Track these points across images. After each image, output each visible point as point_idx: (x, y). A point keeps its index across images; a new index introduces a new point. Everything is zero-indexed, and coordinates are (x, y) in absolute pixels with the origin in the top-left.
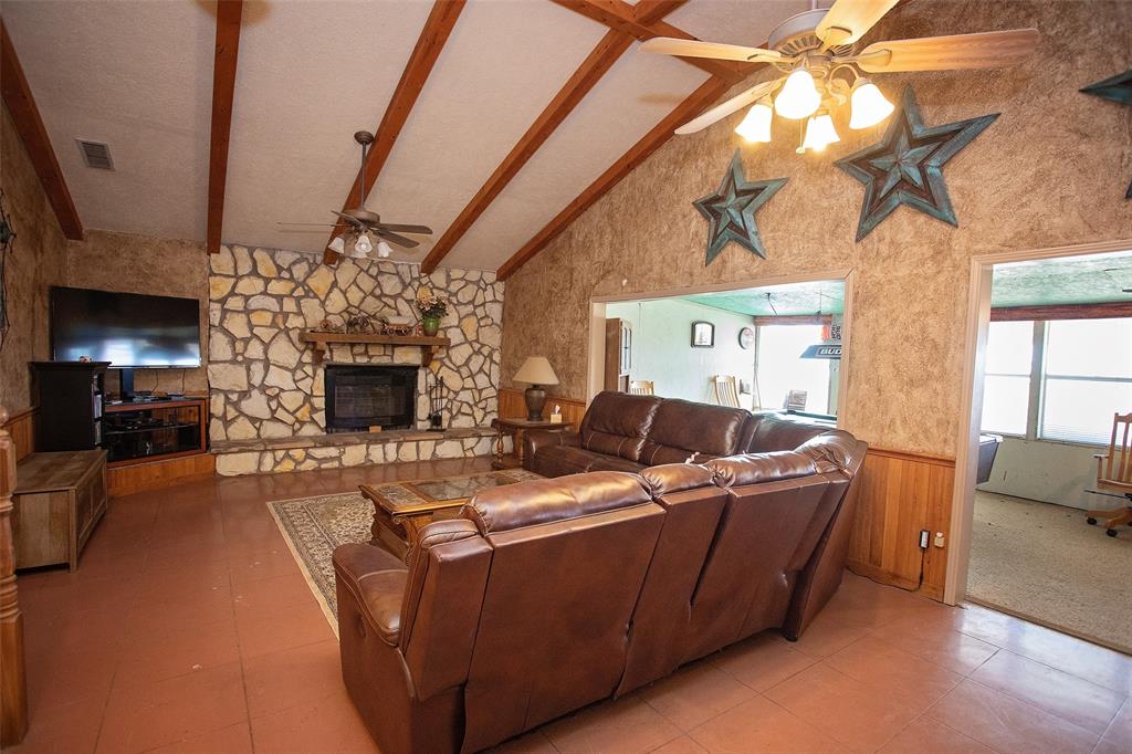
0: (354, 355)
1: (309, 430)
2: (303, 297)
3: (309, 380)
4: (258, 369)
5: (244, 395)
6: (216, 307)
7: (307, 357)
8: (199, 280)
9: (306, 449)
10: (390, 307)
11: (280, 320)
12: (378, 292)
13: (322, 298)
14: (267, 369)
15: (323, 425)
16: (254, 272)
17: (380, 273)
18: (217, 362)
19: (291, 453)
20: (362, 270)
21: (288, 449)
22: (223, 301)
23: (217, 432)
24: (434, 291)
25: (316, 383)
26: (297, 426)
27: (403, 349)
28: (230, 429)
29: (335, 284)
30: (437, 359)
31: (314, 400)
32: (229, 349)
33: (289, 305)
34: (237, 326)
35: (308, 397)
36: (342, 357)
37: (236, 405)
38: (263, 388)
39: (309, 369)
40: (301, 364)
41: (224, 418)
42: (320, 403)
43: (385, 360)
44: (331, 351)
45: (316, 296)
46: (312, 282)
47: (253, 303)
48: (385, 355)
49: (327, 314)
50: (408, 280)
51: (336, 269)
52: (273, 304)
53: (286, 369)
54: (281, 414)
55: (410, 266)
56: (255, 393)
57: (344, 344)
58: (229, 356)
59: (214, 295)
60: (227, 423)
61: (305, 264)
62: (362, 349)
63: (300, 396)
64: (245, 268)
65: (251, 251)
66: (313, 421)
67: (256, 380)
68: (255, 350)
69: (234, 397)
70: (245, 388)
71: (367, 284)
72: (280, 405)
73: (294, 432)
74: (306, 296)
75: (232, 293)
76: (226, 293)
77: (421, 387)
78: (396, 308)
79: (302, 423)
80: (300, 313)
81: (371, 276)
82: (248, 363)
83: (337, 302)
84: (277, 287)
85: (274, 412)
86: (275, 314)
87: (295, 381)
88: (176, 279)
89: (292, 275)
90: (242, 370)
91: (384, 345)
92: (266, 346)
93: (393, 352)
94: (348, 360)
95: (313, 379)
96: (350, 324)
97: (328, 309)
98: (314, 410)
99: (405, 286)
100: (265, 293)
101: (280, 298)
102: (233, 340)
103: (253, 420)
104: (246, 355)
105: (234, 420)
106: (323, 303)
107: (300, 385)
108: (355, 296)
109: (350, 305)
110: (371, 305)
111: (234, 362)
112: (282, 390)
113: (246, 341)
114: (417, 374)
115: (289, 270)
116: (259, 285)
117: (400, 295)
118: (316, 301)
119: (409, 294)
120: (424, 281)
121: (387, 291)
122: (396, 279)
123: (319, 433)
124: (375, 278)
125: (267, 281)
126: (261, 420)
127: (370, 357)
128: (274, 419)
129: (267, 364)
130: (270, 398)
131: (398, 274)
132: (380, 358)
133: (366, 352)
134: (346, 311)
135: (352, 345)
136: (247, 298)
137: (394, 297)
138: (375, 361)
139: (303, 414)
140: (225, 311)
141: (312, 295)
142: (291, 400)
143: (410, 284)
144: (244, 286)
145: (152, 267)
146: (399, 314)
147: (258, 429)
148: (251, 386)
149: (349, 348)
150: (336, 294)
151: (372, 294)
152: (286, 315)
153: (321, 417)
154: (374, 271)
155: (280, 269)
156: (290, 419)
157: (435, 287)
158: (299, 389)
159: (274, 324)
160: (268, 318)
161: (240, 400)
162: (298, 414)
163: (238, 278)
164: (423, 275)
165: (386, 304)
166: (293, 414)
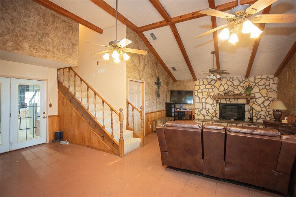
0: (226, 101)
1: (215, 119)
2: (213, 88)
3: (215, 107)
4: (204, 104)
5: (202, 110)
6: (196, 92)
7: (215, 102)
8: (193, 87)
9: (212, 122)
10: (236, 88)
11: (209, 94)
12: (232, 85)
13: (218, 88)
14: (206, 104)
16: (203, 84)
17: (233, 80)
18: (196, 103)
19: (209, 123)
20: (228, 80)
21: (208, 122)
22: (197, 91)
23: (196, 117)
24: (250, 83)
25: (217, 108)
26: (212, 117)
27: (240, 99)
28: (199, 116)
29: (221, 84)
30: (252, 102)
31: (216, 112)
32: (199, 100)
33: (211, 90)
34: (200, 95)
35: (215, 111)
36: (223, 101)
37: (200, 112)
38: (205, 108)
39: (215, 104)
40: (213, 103)
41: (198, 114)
42: (218, 112)
43: (235, 102)
44: (220, 100)
45: (217, 88)
46: (215, 85)
47: (203, 90)
48: (235, 101)
49: (219, 91)
50: (241, 81)
51: (221, 81)
52: (207, 90)
53: (210, 104)
54: (209, 114)
55: (242, 77)
56: (204, 109)
57: (224, 98)
58: (199, 102)
59: (196, 89)
60: (198, 115)
61: (214, 81)
62: (228, 100)
63: (213, 111)
64: (201, 83)
65: (203, 80)
66: (216, 117)
67: (204, 107)
68: (204, 100)
69: (200, 110)
70: (202, 108)
71: (229, 83)
72: (209, 112)
73: (212, 119)
74: (214, 88)
75: (199, 89)
76: (198, 89)
77: (246, 109)
78: (238, 89)
79: (214, 117)
80: (213, 92)
81: (231, 81)
82: (202, 103)
83: (222, 88)
84: (208, 87)
85: (207, 114)
86: (208, 92)
87: (212, 107)
88: (190, 87)
89: (211, 84)
90: (201, 104)
91: (235, 98)
92: (206, 99)
93: (237, 100)
94: (225, 102)
95: (216, 106)
96: (225, 93)
97: (220, 90)
98: (216, 114)
99: (240, 83)
100: (205, 88)
101: (209, 89)
102: (199, 98)
103: (203, 115)
104: (202, 101)
105: (199, 115)
106: (218, 89)
107: (213, 108)
108: (226, 87)
109: (225, 89)
110: (231, 88)
111: (200, 103)
112: (209, 109)
113: (202, 98)
114: (245, 106)
115: (210, 82)
116: (204, 86)
117: (239, 85)
118: (217, 89)
119: (242, 84)
120: (246, 80)
121: (235, 84)
122: (238, 81)
123: (218, 119)
124: (232, 82)
125: (206, 85)
126: (205, 115)
127: (231, 102)
128: (207, 115)
129: (206, 103)
130: (207, 111)
131: (238, 80)
132: (233, 102)
133: (230, 100)
134: (224, 90)
135: (226, 99)
136: (202, 89)
137: (237, 86)
138: (232, 102)
139: (214, 115)
140: (198, 92)
141: (216, 87)
142: (211, 111)
143: (242, 82)
144: (202, 87)
145: (186, 85)
146: (239, 90)
147: (204, 117)
148: (203, 108)
149: (225, 99)
150: (221, 87)
151: (231, 86)
152: (210, 92)
153: (218, 116)
154: (231, 80)
155: (208, 82)
156: (211, 116)
157: (250, 82)
158: (213, 109)
159: (207, 95)
160: (206, 93)
161: (201, 111)
162: (213, 115)
163: (200, 85)
164: (246, 79)
165: (235, 88)
166: (211, 114)
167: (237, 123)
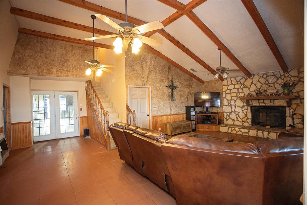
0: (259, 103)
1: (246, 124)
2: (243, 88)
3: (246, 111)
4: (233, 107)
5: (231, 113)
6: (224, 93)
7: (245, 104)
8: (221, 87)
9: (239, 128)
10: (272, 87)
11: (238, 95)
12: (267, 82)
13: (249, 87)
14: (235, 107)
15: (250, 123)
16: (232, 84)
17: (267, 76)
18: (225, 106)
19: (235, 129)
20: (261, 77)
22: (225, 91)
23: (225, 122)
24: (292, 78)
25: (248, 111)
26: (243, 123)
27: (278, 101)
28: (228, 121)
29: (252, 83)
30: (295, 104)
31: (248, 116)
32: (227, 102)
33: (240, 91)
34: (228, 97)
35: (246, 115)
36: (255, 103)
37: (229, 116)
38: (235, 112)
39: (246, 107)
40: (244, 106)
41: (226, 118)
42: (249, 117)
43: (271, 104)
44: (252, 102)
45: (247, 87)
46: (246, 84)
47: (232, 91)
48: (271, 103)
49: (250, 91)
50: (279, 76)
51: (252, 78)
52: (236, 91)
53: (240, 107)
54: (239, 119)
55: (279, 71)
56: (233, 113)
57: (256, 100)
58: (227, 104)
59: (224, 90)
60: (227, 120)
61: (244, 79)
62: (262, 101)
63: (244, 115)
64: (230, 83)
65: (231, 78)
66: (247, 122)
67: (233, 110)
68: (233, 103)
69: (228, 114)
70: (231, 112)
71: (262, 81)
72: (239, 116)
73: (242, 124)
74: (244, 87)
75: (227, 89)
76: (226, 90)
77: (287, 114)
78: (274, 87)
79: (245, 122)
80: (243, 92)
81: (264, 78)
82: (231, 105)
83: (253, 88)
84: (237, 86)
85: (237, 118)
86: (237, 93)
87: (242, 111)
88: (218, 88)
89: (240, 82)
90: (230, 107)
91: (270, 99)
92: (235, 101)
93: (274, 101)
94: (258, 105)
95: (247, 110)
96: (257, 94)
97: (251, 90)
98: (248, 119)
99: (278, 79)
100: (234, 88)
101: (238, 89)
102: (228, 100)
103: (233, 120)
104: (231, 104)
105: (228, 119)
106: (249, 89)
107: (244, 111)
108: (259, 85)
109: (257, 88)
110: (265, 87)
111: (228, 105)
112: (240, 113)
113: (231, 100)
114: (285, 109)
115: (240, 81)
116: (233, 86)
117: (275, 82)
118: (247, 88)
119: (280, 81)
120: (286, 75)
121: (270, 82)
122: (274, 77)
123: (249, 125)
124: (265, 78)
125: (235, 85)
126: (234, 120)
127: (265, 104)
128: (237, 120)
129: (235, 106)
130: (236, 115)
131: (274, 75)
132: (268, 103)
133: (264, 101)
134: (256, 90)
135: (259, 100)
136: (230, 90)
137: (274, 83)
138: (267, 105)
139: (245, 119)
140: (226, 94)
141: (246, 87)
142: (242, 116)
143: (280, 78)
144: (230, 87)
145: (214, 86)
146: (276, 89)
147: (234, 122)
148: (232, 111)
149: (257, 101)
150: (253, 86)
151: (265, 83)
152: (239, 93)
153: (250, 121)
154: (265, 76)
155: (237, 81)
156: (241, 121)
157: (292, 76)
158: (243, 113)
159: (236, 96)
160: (235, 94)
161: (230, 115)
162: (243, 119)
163: (228, 85)
164: (285, 73)
165: (270, 86)
166: (242, 119)
167: (270, 131)
